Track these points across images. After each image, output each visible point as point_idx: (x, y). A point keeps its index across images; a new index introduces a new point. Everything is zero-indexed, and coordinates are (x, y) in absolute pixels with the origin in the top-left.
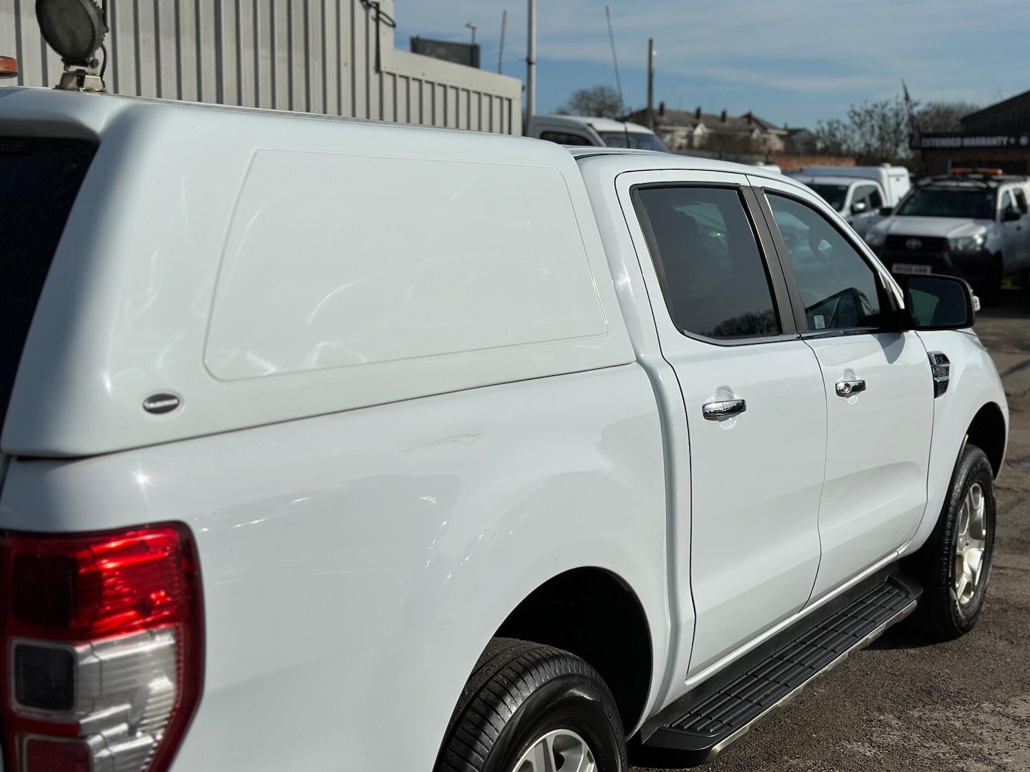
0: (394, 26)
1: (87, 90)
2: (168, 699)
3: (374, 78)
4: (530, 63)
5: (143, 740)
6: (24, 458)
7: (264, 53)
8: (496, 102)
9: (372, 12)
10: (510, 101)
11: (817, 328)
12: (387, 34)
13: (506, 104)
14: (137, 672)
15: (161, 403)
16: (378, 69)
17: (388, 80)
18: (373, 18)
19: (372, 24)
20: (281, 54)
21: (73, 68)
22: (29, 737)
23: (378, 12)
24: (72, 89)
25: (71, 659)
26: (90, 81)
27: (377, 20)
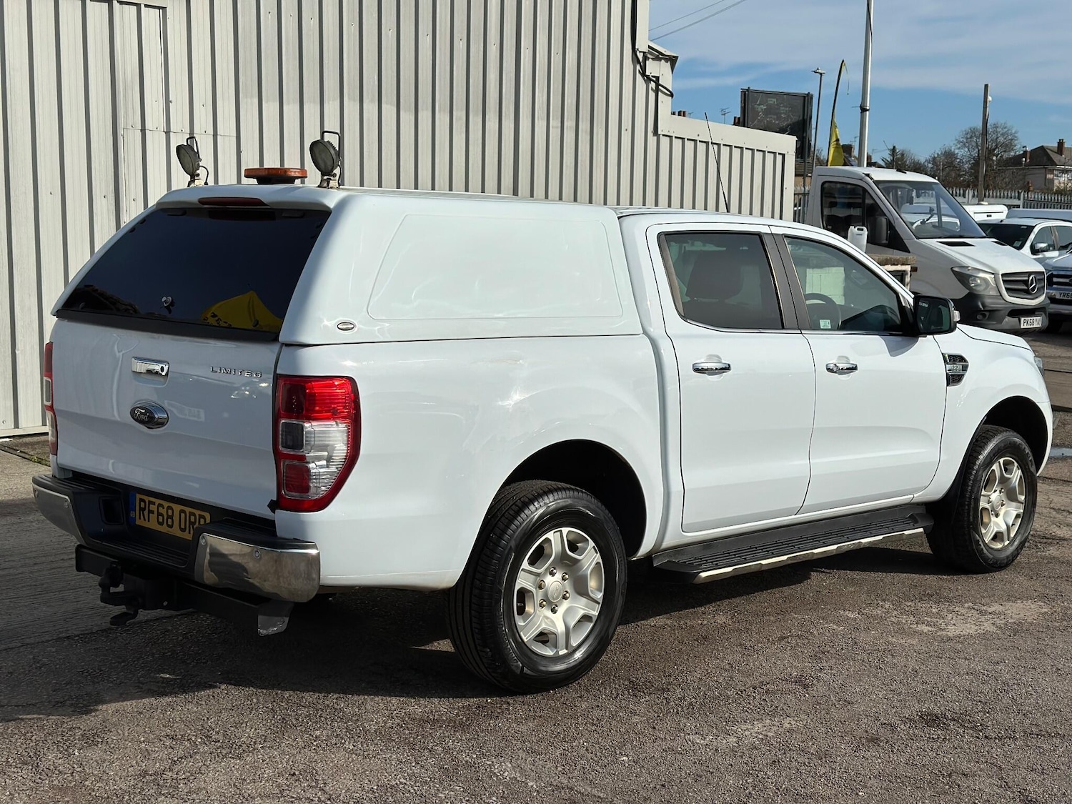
0: (672, 95)
1: (331, 188)
2: (343, 453)
3: (652, 140)
4: (863, 110)
5: (333, 469)
6: (288, 345)
7: (555, 123)
8: (769, 158)
9: (653, 85)
10: (783, 155)
11: (822, 327)
12: (665, 103)
13: (779, 158)
14: (329, 437)
15: (346, 327)
16: (656, 132)
17: (665, 142)
18: (652, 89)
19: (652, 95)
20: (569, 123)
21: (325, 177)
22: (287, 462)
23: (658, 84)
24: (325, 187)
25: (302, 428)
26: (332, 183)
27: (657, 91)
